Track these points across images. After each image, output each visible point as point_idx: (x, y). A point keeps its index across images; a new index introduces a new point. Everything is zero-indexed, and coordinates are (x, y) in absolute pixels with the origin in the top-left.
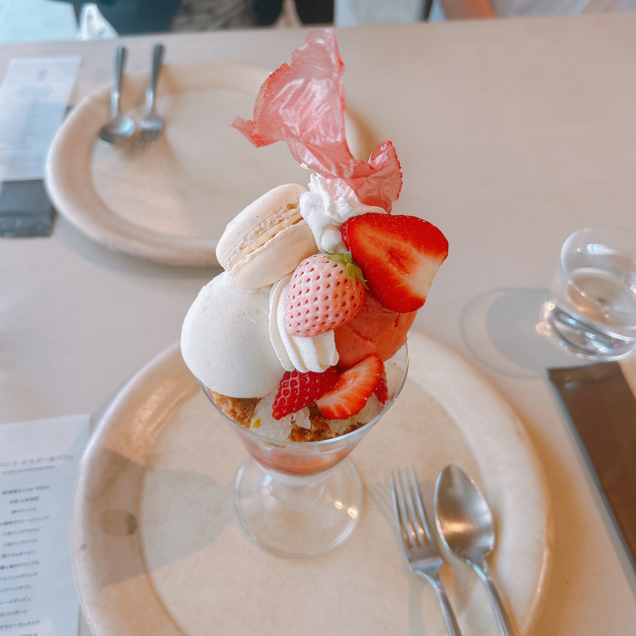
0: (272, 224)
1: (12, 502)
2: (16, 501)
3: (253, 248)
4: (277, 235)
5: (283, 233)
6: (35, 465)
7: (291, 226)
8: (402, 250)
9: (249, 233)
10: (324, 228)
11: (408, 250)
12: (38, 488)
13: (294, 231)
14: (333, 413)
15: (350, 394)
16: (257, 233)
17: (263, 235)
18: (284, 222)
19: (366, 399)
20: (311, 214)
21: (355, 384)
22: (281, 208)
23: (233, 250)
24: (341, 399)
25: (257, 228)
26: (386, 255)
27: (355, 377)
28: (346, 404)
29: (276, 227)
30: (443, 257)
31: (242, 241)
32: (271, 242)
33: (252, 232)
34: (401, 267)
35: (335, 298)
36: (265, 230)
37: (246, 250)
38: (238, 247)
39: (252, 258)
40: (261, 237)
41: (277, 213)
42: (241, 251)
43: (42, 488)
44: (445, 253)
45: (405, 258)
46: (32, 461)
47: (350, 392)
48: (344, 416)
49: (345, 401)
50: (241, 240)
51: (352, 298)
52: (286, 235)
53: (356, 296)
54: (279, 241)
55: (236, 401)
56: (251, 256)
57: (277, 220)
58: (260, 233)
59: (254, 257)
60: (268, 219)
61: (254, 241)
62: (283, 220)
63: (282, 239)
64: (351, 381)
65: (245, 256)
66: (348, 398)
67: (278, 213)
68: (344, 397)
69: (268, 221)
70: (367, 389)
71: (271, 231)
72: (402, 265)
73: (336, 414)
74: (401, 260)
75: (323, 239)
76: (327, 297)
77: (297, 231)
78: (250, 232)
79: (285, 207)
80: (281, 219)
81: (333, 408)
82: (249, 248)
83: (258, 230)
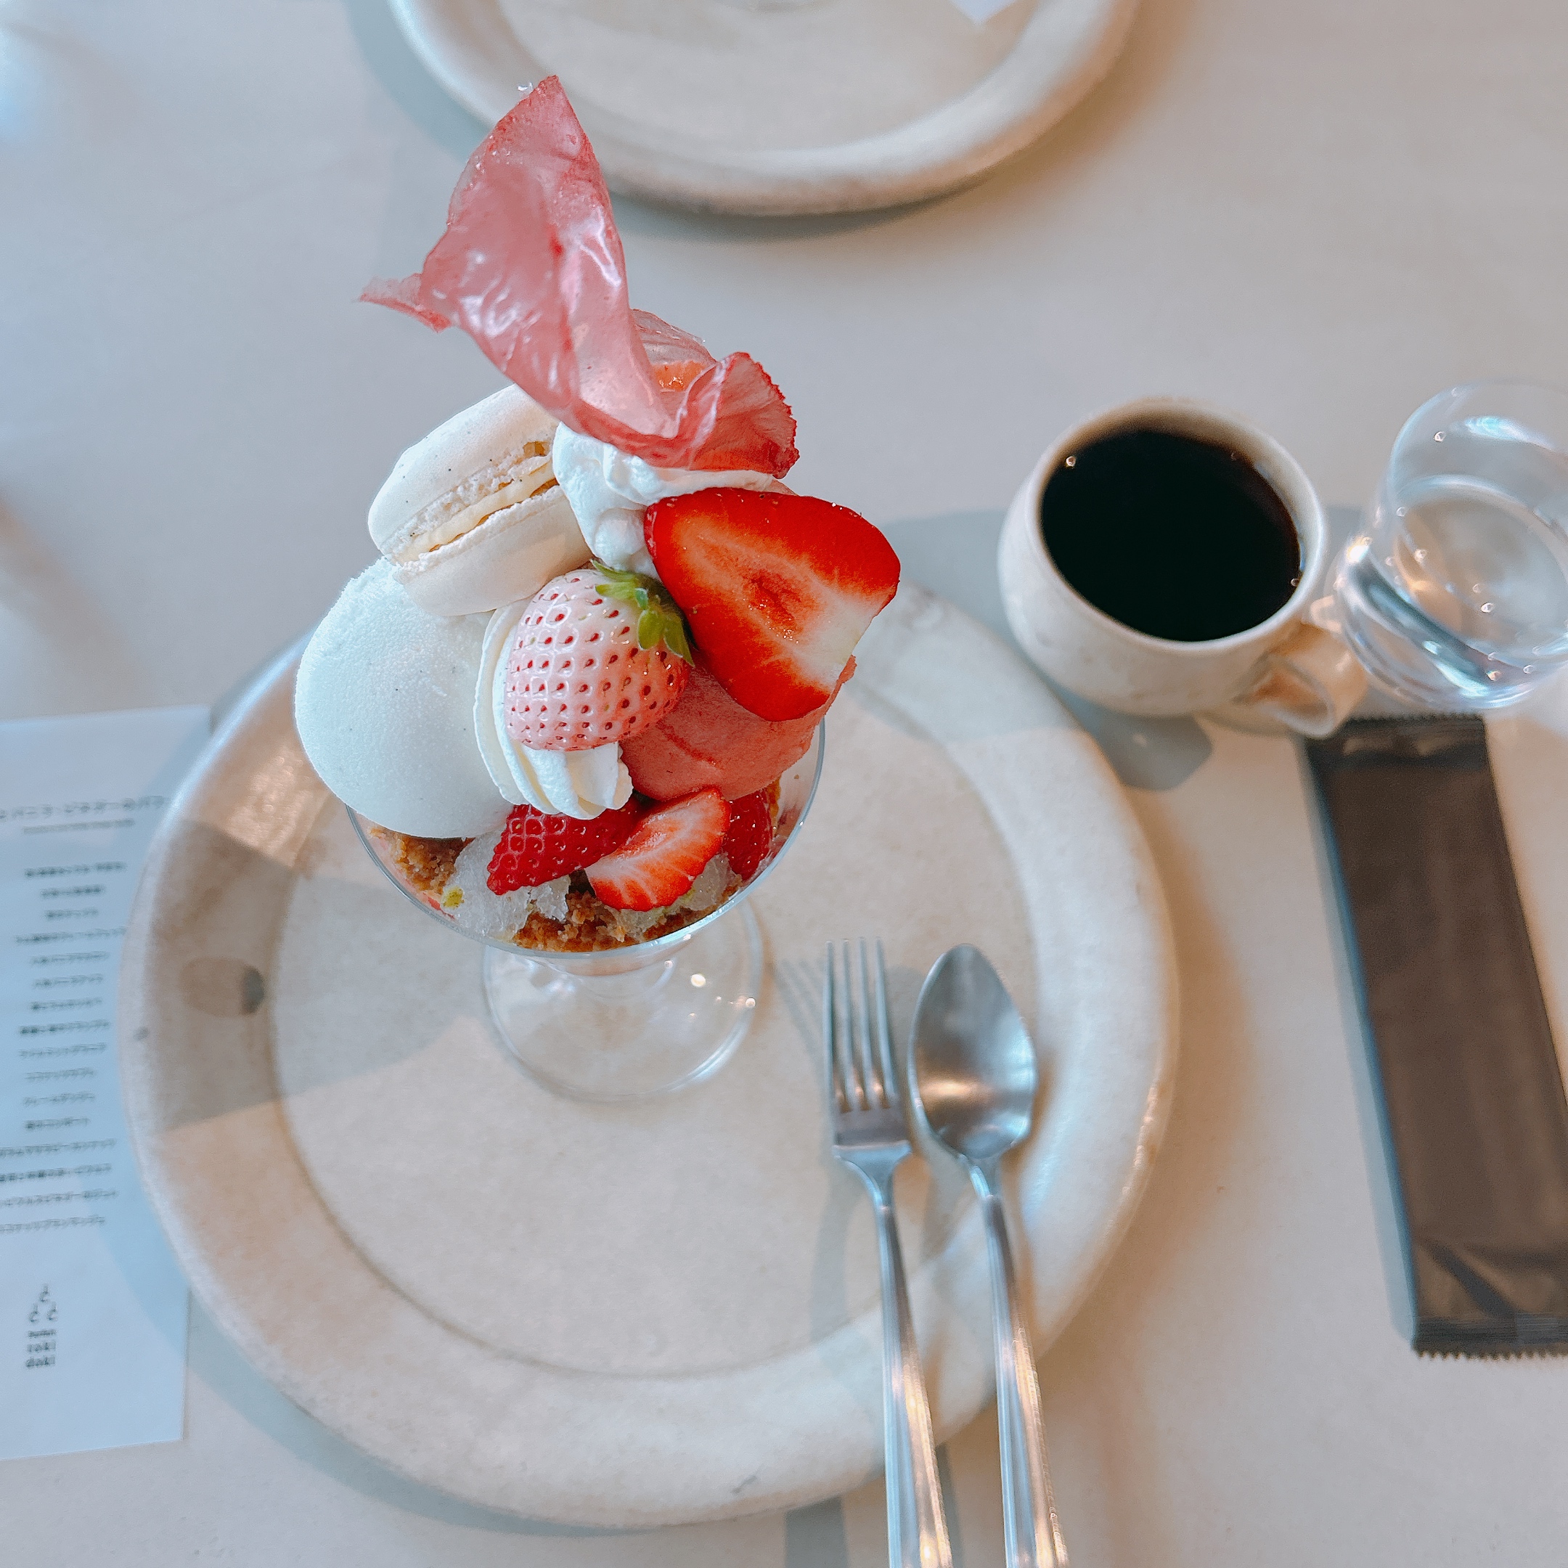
0: (483, 490)
1: (45, 894)
2: (55, 893)
3: (437, 540)
4: (488, 522)
5: (503, 518)
6: (91, 817)
7: (527, 501)
8: (786, 576)
9: (428, 505)
10: (602, 516)
11: (800, 578)
12: (100, 867)
13: (532, 513)
14: (620, 895)
15: (658, 863)
16: (447, 507)
17: (461, 515)
18: (512, 490)
19: (690, 878)
20: (575, 478)
21: (669, 845)
22: (507, 453)
23: (396, 534)
24: (638, 871)
25: (446, 496)
26: (745, 587)
27: (671, 830)
28: (647, 882)
29: (492, 500)
30: (885, 598)
31: (413, 520)
32: (476, 536)
33: (435, 505)
34: (782, 615)
35: (604, 690)
36: (466, 502)
37: (423, 542)
38: (403, 531)
39: (432, 564)
40: (454, 518)
41: (497, 465)
42: (413, 542)
43: (109, 867)
44: (890, 590)
45: (794, 595)
46: (85, 808)
47: (658, 859)
48: (642, 904)
49: (647, 875)
50: (412, 518)
51: (646, 690)
52: (510, 523)
53: (655, 687)
54: (495, 535)
55: (412, 843)
56: (430, 560)
57: (495, 482)
58: (454, 509)
59: (437, 562)
60: (474, 478)
61: (439, 526)
62: (509, 483)
63: (501, 531)
64: (663, 836)
65: (419, 556)
66: (653, 871)
67: (500, 467)
68: (645, 867)
69: (474, 483)
70: (695, 858)
71: (479, 508)
72: (784, 611)
73: (627, 899)
74: (783, 598)
75: (600, 538)
76: (585, 687)
77: (539, 514)
78: (432, 503)
79: (519, 450)
80: (504, 479)
81: (620, 886)
82: (430, 538)
83: (449, 502)
